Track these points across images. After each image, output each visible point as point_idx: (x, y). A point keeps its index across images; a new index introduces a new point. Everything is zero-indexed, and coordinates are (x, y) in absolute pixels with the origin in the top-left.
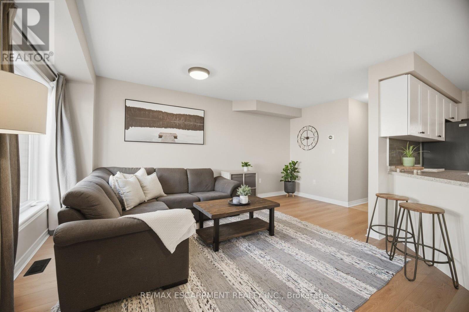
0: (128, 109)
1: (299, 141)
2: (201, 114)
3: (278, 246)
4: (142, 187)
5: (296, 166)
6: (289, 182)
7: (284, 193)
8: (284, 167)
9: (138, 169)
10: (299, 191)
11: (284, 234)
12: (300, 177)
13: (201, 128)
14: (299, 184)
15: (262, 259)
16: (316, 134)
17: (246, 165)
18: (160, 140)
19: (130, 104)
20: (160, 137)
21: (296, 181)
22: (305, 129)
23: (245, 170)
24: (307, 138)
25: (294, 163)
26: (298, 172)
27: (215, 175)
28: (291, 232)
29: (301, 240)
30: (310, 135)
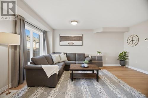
0: (60, 37)
1: (128, 42)
2: (81, 36)
3: (96, 87)
4: (60, 58)
5: (126, 54)
6: (122, 60)
7: (119, 65)
8: (120, 54)
9: (61, 53)
10: (128, 65)
11: (104, 82)
12: (129, 59)
13: (82, 40)
14: (128, 62)
15: (85, 89)
16: (137, 39)
17: (99, 52)
18: (69, 45)
19: (61, 35)
20: (69, 44)
21: (127, 60)
22: (131, 36)
23: (99, 54)
24: (133, 41)
25: (125, 53)
26: (127, 56)
27: (86, 56)
28: (108, 82)
29: (109, 87)
30: (134, 39)
